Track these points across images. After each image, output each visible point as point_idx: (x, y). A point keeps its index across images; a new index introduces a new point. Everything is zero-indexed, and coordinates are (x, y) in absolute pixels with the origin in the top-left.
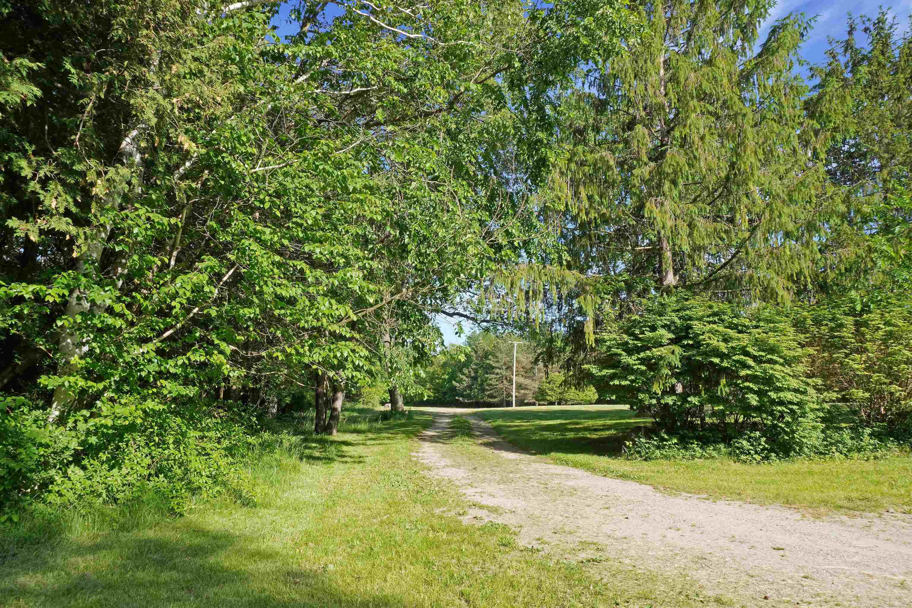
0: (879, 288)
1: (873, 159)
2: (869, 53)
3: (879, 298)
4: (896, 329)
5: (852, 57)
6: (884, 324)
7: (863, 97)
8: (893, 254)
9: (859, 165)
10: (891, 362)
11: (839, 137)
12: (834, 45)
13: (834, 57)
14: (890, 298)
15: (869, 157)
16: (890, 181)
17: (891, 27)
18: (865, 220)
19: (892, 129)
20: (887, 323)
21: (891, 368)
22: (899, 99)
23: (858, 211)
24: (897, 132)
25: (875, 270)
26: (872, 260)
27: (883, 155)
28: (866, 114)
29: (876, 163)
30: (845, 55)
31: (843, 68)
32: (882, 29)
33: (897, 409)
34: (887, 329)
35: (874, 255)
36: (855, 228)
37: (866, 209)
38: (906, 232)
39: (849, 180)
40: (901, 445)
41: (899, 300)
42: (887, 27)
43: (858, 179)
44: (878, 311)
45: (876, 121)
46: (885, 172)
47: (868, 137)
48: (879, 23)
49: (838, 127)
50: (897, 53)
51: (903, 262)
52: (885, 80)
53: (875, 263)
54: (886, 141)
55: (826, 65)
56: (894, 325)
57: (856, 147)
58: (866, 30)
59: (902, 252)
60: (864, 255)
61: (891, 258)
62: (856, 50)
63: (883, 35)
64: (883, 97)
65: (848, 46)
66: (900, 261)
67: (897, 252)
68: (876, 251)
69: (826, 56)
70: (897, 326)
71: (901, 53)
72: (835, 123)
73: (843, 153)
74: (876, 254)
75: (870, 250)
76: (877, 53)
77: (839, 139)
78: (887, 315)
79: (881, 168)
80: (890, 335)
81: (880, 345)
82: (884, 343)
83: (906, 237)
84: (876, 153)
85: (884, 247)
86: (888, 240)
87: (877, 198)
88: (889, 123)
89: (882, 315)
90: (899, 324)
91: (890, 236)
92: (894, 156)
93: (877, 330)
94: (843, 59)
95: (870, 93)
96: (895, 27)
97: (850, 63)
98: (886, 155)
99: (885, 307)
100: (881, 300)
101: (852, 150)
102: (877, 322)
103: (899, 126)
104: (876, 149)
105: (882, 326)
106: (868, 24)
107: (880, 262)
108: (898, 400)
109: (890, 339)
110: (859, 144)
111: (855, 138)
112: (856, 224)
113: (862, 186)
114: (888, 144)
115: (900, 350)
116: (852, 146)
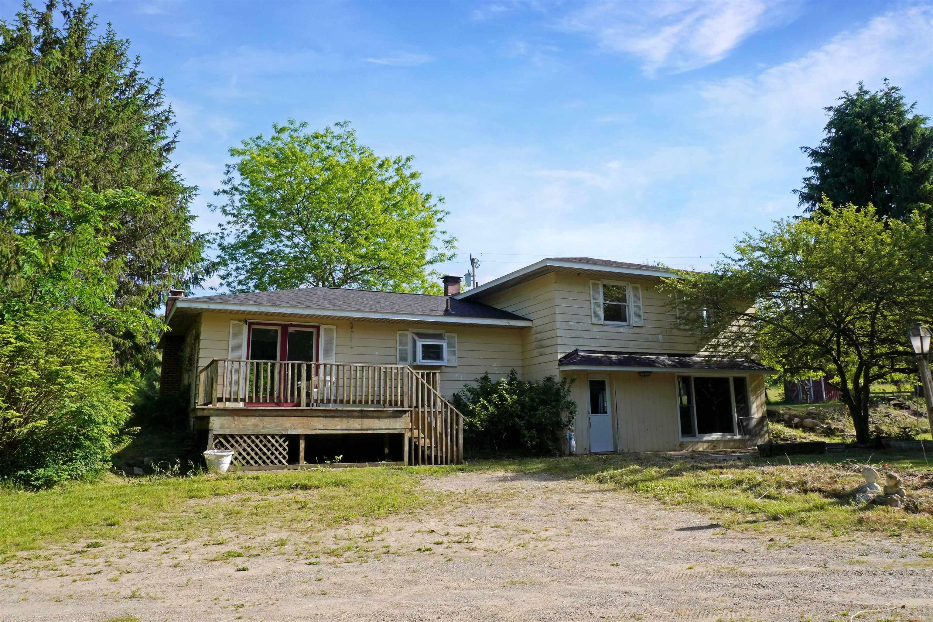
0: (19, 296)
1: (40, 153)
2: (64, 38)
3: (16, 308)
4: (28, 345)
5: (44, 35)
6: (16, 339)
7: (46, 81)
8: (43, 262)
9: (25, 154)
10: (14, 384)
11: (11, 114)
12: (29, 12)
13: (26, 24)
14: (28, 309)
15: (37, 148)
16: (55, 181)
17: (90, 24)
18: (20, 215)
19: (68, 128)
20: (20, 338)
21: (12, 390)
22: (82, 100)
23: (13, 204)
24: (73, 133)
25: (18, 275)
26: (17, 263)
27: (53, 152)
28: (44, 101)
29: (43, 158)
30: (38, 29)
31: (33, 41)
32: (81, 21)
33: (9, 437)
34: (19, 344)
35: (21, 258)
36: (6, 222)
37: (24, 204)
38: (60, 239)
39: (9, 167)
40: (5, 480)
41: (37, 313)
42: (86, 22)
43: (20, 169)
44: (12, 323)
45: (54, 113)
46: (53, 169)
47: (42, 128)
48: (79, 13)
49: (13, 103)
50: (89, 52)
51: (50, 271)
52: (74, 73)
53: (20, 268)
54: (58, 137)
55: (15, 28)
56: (25, 341)
57: (26, 133)
58: (65, 14)
59: (51, 261)
60: (10, 256)
61: (39, 266)
62: (51, 29)
63: (81, 28)
64: (67, 91)
65: (43, 21)
66: (47, 269)
67: (46, 260)
68: (24, 253)
69: (17, 18)
70: (30, 342)
71: (93, 54)
72: (11, 96)
73: (9, 135)
74: (24, 257)
75: (18, 251)
76: (72, 41)
77: (10, 117)
78: (21, 328)
79: (48, 164)
80: (20, 351)
81: (6, 362)
82: (10, 360)
83: (59, 246)
84: (45, 148)
85: (35, 252)
86: (40, 244)
87: (37, 195)
88: (66, 120)
89: (16, 327)
90: (33, 340)
91: (43, 240)
92: (63, 156)
93: (6, 344)
94: (35, 32)
95: (54, 81)
96: (94, 26)
97: (41, 40)
98: (56, 153)
99: (21, 318)
100: (18, 311)
101: (21, 135)
102: (8, 335)
103: (74, 127)
104: (48, 142)
105: (13, 340)
106: (68, 8)
107: (26, 268)
108: (13, 427)
109: (18, 356)
110: (30, 131)
111: (26, 123)
112: (8, 218)
113: (23, 178)
114: (60, 142)
115: (26, 370)
116: (21, 130)
